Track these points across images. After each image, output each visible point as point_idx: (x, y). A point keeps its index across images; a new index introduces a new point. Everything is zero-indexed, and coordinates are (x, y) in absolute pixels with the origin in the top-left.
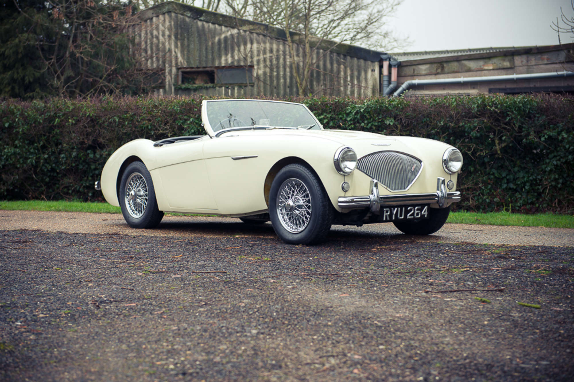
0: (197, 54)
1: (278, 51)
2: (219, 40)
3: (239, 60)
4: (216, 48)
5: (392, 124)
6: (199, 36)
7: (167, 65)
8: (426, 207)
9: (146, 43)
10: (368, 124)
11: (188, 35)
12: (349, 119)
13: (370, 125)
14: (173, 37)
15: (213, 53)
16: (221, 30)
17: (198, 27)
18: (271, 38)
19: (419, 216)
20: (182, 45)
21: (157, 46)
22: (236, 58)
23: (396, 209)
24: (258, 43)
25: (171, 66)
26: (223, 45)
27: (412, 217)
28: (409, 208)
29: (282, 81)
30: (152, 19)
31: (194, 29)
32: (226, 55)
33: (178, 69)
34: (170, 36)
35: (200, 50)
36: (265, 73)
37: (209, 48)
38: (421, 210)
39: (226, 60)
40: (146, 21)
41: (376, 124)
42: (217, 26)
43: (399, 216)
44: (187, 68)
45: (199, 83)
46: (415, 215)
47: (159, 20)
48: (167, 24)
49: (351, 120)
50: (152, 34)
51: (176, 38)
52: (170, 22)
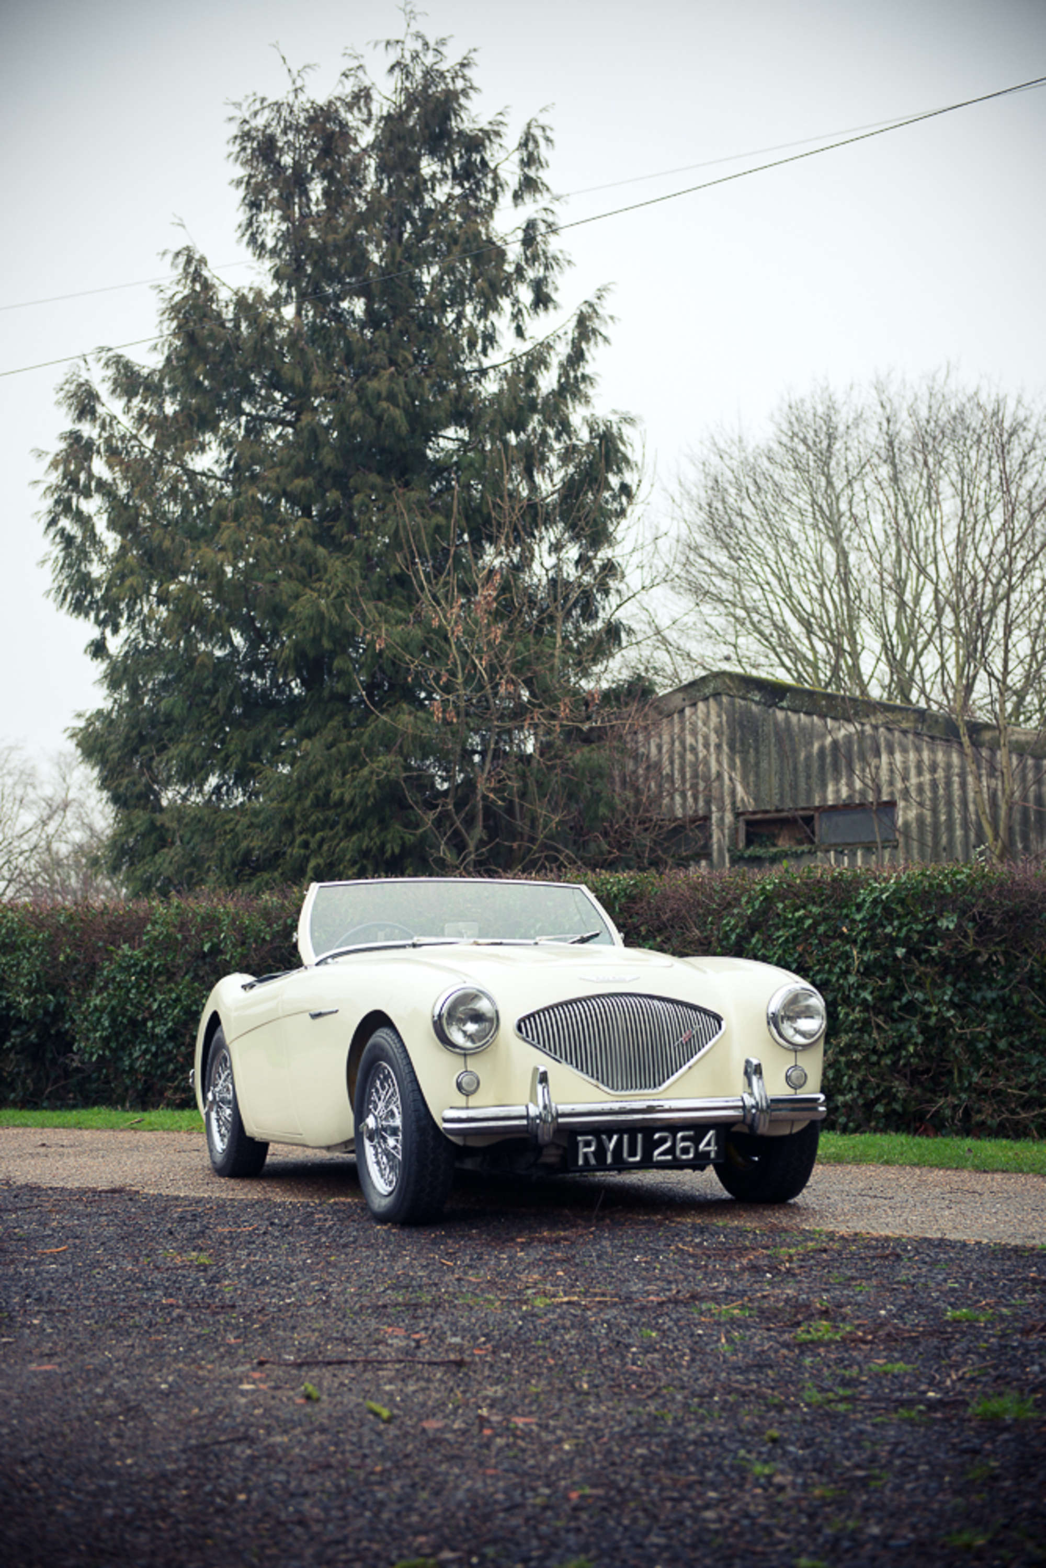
0: (775, 781)
1: (949, 766)
2: (822, 749)
3: (863, 793)
4: (815, 766)
5: (952, 926)
6: (780, 741)
7: (714, 808)
8: (711, 1133)
9: (672, 762)
10: (900, 929)
11: (756, 741)
12: (858, 917)
13: (904, 930)
14: (725, 748)
15: (809, 777)
16: (826, 725)
17: (776, 724)
18: (932, 738)
19: (691, 1156)
20: (744, 762)
21: (695, 766)
22: (858, 785)
23: (615, 1137)
24: (905, 751)
25: (721, 809)
26: (829, 760)
27: (669, 1157)
28: (657, 1136)
29: (959, 833)
30: (682, 711)
31: (768, 728)
32: (837, 781)
33: (737, 815)
34: (718, 747)
35: (782, 773)
36: (920, 819)
37: (801, 768)
38: (697, 1140)
39: (837, 792)
40: (670, 715)
41: (920, 927)
42: (815, 718)
43: (625, 1155)
44: (754, 813)
45: (784, 844)
46: (678, 1152)
47: (695, 713)
48: (714, 720)
49: (861, 921)
50: (683, 743)
51: (732, 748)
52: (719, 716)
